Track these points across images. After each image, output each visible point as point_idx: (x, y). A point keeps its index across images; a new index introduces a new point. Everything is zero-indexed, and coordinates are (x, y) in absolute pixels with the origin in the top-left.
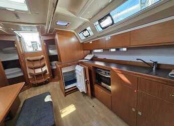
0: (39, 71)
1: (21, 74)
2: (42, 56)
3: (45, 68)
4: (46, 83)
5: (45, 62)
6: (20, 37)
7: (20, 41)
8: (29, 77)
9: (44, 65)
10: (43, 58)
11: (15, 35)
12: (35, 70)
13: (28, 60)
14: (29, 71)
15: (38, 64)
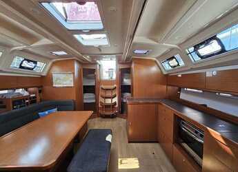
0: (109, 101)
1: (94, 101)
2: (115, 85)
3: (115, 100)
4: (113, 117)
5: (116, 92)
6: (100, 65)
8: (100, 106)
9: (115, 96)
10: (115, 88)
11: (97, 63)
12: (106, 99)
13: (102, 88)
14: (101, 100)
15: (109, 94)
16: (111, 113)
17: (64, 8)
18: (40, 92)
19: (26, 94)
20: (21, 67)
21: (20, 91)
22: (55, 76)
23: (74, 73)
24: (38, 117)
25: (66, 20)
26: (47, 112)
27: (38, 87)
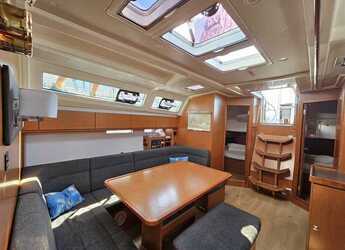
0: (272, 165)
2: (290, 137)
6: (259, 99)
7: (257, 106)
8: (252, 169)
9: (288, 158)
10: (291, 141)
11: (252, 97)
12: (266, 160)
13: (260, 139)
14: (256, 158)
15: (275, 151)
16: (273, 188)
17: (191, 31)
18: (175, 134)
19: (163, 134)
20: (160, 107)
21: (159, 131)
22: (190, 116)
23: (212, 114)
24: (168, 162)
25: (193, 45)
26: (177, 159)
27: (174, 129)
